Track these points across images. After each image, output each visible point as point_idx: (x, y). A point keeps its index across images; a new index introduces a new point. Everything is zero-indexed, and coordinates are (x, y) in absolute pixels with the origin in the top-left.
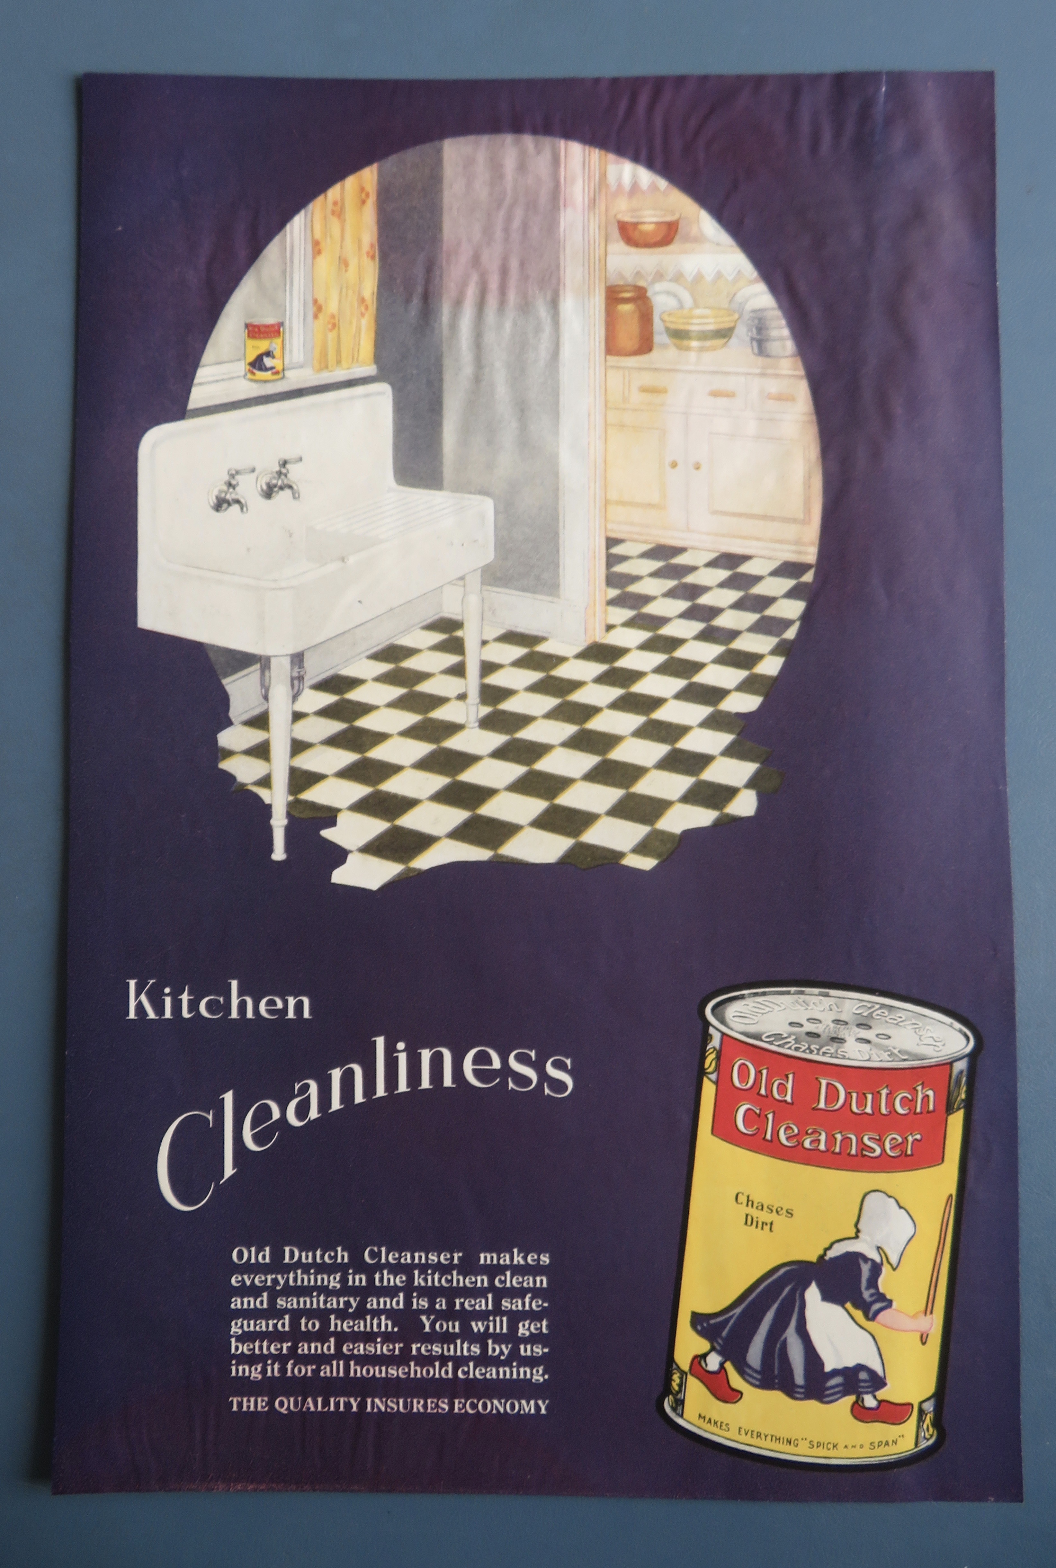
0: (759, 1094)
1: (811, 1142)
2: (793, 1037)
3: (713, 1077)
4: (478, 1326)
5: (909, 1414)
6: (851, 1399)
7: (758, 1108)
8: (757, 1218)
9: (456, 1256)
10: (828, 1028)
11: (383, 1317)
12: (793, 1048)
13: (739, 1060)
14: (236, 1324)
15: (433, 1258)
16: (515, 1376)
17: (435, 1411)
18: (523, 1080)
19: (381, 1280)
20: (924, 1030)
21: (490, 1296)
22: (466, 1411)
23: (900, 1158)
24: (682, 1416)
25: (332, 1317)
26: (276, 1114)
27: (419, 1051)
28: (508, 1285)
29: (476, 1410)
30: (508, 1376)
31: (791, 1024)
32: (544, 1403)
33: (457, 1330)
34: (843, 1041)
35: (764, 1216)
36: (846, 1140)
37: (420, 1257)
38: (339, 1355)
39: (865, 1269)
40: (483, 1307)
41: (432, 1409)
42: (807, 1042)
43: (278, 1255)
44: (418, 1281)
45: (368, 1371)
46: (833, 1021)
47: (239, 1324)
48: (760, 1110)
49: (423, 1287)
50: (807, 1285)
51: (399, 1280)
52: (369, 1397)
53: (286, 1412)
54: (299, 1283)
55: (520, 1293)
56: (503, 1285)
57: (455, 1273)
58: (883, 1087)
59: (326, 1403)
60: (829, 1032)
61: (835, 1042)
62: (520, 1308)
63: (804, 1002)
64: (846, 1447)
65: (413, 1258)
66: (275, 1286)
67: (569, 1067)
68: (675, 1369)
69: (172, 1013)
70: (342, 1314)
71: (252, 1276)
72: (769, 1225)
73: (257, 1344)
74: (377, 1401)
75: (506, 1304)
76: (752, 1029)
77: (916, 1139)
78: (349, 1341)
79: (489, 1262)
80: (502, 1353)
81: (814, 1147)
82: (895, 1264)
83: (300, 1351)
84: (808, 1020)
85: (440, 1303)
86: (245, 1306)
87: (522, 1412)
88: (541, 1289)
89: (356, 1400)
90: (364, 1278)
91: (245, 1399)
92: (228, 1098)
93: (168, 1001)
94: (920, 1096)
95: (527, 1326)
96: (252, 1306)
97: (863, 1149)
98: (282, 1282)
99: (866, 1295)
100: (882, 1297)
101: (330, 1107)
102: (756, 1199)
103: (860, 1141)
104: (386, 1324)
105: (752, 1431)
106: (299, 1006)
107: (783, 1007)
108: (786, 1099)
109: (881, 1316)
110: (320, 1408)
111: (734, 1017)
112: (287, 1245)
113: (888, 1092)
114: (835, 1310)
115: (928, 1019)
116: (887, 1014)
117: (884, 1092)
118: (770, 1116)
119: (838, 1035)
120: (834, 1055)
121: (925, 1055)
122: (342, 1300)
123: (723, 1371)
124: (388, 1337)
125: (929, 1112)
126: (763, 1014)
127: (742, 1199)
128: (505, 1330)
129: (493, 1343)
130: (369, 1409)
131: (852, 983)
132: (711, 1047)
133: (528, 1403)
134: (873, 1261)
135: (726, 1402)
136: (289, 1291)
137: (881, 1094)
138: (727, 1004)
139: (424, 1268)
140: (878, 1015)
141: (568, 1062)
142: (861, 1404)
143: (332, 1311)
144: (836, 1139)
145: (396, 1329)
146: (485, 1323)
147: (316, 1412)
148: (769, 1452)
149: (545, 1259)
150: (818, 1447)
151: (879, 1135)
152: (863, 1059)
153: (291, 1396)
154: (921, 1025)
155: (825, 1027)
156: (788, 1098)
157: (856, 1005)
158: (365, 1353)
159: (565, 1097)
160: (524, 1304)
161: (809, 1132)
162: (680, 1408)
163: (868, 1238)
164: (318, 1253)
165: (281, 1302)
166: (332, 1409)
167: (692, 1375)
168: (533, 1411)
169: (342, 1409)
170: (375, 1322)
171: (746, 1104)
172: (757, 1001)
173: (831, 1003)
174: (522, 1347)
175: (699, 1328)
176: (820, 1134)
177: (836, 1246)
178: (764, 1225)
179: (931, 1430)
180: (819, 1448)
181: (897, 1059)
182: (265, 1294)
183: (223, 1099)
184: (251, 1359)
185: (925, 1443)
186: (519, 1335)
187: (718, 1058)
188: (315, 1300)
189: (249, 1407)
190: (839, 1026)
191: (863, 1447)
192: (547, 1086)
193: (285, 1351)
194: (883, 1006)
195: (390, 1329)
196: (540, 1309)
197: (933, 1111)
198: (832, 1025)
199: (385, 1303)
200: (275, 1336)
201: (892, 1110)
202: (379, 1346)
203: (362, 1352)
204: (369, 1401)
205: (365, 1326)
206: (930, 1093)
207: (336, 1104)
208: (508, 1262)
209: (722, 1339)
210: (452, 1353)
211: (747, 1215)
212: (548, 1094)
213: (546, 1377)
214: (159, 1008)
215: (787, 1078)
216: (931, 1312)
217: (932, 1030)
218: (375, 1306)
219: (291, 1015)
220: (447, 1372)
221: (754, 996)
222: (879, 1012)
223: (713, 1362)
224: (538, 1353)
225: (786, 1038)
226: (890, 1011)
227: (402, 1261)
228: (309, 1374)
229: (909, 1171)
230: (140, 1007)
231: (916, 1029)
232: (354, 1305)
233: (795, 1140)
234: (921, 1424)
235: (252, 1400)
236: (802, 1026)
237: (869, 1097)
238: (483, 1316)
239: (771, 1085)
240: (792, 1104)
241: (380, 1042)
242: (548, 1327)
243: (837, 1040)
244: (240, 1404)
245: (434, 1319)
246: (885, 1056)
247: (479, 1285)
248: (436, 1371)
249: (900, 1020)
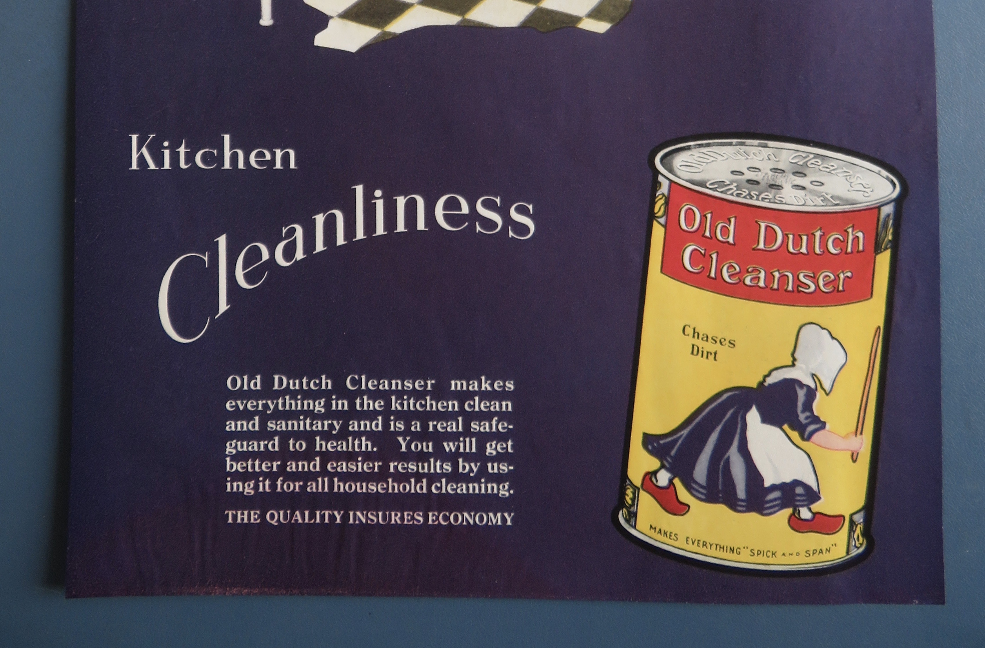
0: (704, 236)
1: (752, 280)
2: (735, 184)
3: (662, 220)
4: (449, 447)
5: (841, 525)
6: (787, 512)
7: (703, 249)
8: (703, 348)
9: (429, 383)
10: (766, 177)
11: (363, 439)
12: (735, 194)
13: (685, 205)
14: (231, 445)
15: (408, 385)
16: (483, 491)
17: (411, 523)
18: (489, 224)
19: (362, 405)
20: (854, 177)
21: (460, 419)
22: (439, 523)
23: (832, 294)
24: (635, 527)
25: (318, 438)
26: (266, 256)
27: (395, 198)
28: (477, 409)
29: (448, 522)
30: (477, 491)
31: (733, 172)
32: (510, 515)
33: (430, 450)
34: (781, 188)
35: (709, 347)
36: (783, 277)
37: (397, 384)
38: (324, 472)
39: (801, 394)
40: (454, 429)
41: (408, 521)
42: (747, 189)
43: (268, 382)
44: (395, 405)
45: (350, 487)
46: (771, 170)
47: (234, 445)
48: (705, 250)
49: (399, 411)
50: (749, 408)
51: (378, 405)
52: (351, 510)
53: (276, 524)
54: (287, 408)
55: (487, 416)
56: (472, 409)
57: (428, 398)
58: (816, 230)
59: (312, 516)
60: (768, 179)
61: (772, 188)
62: (488, 430)
63: (744, 152)
64: (784, 554)
65: (390, 385)
66: (266, 410)
67: (531, 213)
68: (628, 485)
69: (171, 165)
70: (327, 436)
71: (245, 402)
72: (713, 354)
73: (250, 463)
74: (358, 513)
75: (475, 426)
76: (697, 177)
77: (848, 277)
78: (332, 460)
79: (459, 388)
80: (471, 470)
81: (755, 283)
82: (828, 390)
83: (288, 469)
84: (749, 169)
85: (415, 426)
86: (239, 429)
87: (490, 524)
88: (507, 412)
89: (339, 513)
90: (346, 403)
91: (239, 513)
92: (222, 240)
93: (167, 153)
94: (851, 237)
95: (494, 446)
96: (245, 429)
97: (798, 286)
98: (272, 407)
99: (802, 417)
100: (816, 420)
101: (315, 249)
102: (701, 330)
103: (796, 278)
104: (366, 445)
105: (699, 541)
106: (286, 158)
107: (726, 157)
108: (728, 240)
109: (815, 437)
110: (307, 520)
111: (680, 166)
112: (276, 374)
113: (822, 233)
114: (773, 431)
115: (858, 167)
116: (820, 163)
117: (818, 234)
118: (714, 256)
119: (776, 182)
120: (772, 201)
121: (854, 200)
122: (326, 423)
123: (672, 486)
124: (368, 456)
125: (858, 252)
126: (707, 163)
127: (689, 331)
128: (474, 450)
129: (463, 461)
130: (351, 521)
131: (789, 136)
132: (661, 193)
133: (495, 516)
134: (808, 387)
135: (675, 514)
136: (278, 415)
137: (815, 235)
138: (674, 155)
139: (400, 394)
140: (812, 164)
141: (530, 207)
142: (797, 516)
143: (318, 433)
144: (774, 276)
145: (375, 449)
146: (456, 443)
147: (304, 524)
148: (713, 559)
149: (510, 386)
150: (758, 554)
151: (814, 273)
152: (799, 204)
153: (281, 509)
154: (851, 172)
155: (764, 175)
156: (731, 240)
157: (792, 155)
158: (348, 470)
159: (528, 239)
160: (491, 427)
161: (750, 270)
162: (633, 520)
163: (804, 366)
164: (305, 381)
165: (271, 425)
166: (318, 521)
167: (644, 490)
168: (499, 523)
169: (327, 521)
170: (357, 442)
171: (692, 245)
172: (701, 151)
173: (770, 153)
174: (489, 465)
175: (650, 447)
176: (760, 272)
177: (774, 373)
178: (709, 354)
179: (861, 539)
180: (759, 556)
181: (829, 204)
182: (257, 418)
183: (218, 241)
184: (244, 477)
185: (856, 551)
186: (487, 454)
187: (667, 203)
188: (302, 423)
189: (243, 519)
190: (777, 174)
191: (799, 554)
192: (511, 229)
193: (275, 469)
194: (817, 156)
195: (370, 449)
196: (506, 430)
197: (863, 251)
198: (770, 173)
199: (365, 425)
200: (266, 456)
201: (826, 251)
202: (360, 464)
203: (344, 469)
204: (351, 514)
205: (347, 446)
206: (860, 235)
207: (320, 247)
208: (476, 388)
209: (671, 457)
210: (426, 470)
211: (693, 346)
212: (512, 236)
213: (512, 492)
214: (159, 160)
215: (730, 221)
216: (861, 433)
217: (861, 177)
218: (356, 429)
219: (278, 165)
220: (421, 488)
221: (700, 147)
222: (812, 161)
223: (663, 478)
224: (504, 470)
225: (729, 185)
226: (823, 160)
227: (381, 387)
228: (297, 490)
229: (842, 305)
230: (141, 159)
231: (847, 177)
232: (337, 427)
233: (737, 278)
234: (852, 534)
235: (246, 513)
236: (743, 174)
237: (805, 238)
238: (454, 437)
239: (715, 228)
240: (734, 245)
241: (359, 190)
242: (512, 446)
243: (775, 187)
244: (235, 517)
245: (409, 440)
246: (819, 201)
247: (450, 409)
248: (412, 487)
249: (833, 168)
